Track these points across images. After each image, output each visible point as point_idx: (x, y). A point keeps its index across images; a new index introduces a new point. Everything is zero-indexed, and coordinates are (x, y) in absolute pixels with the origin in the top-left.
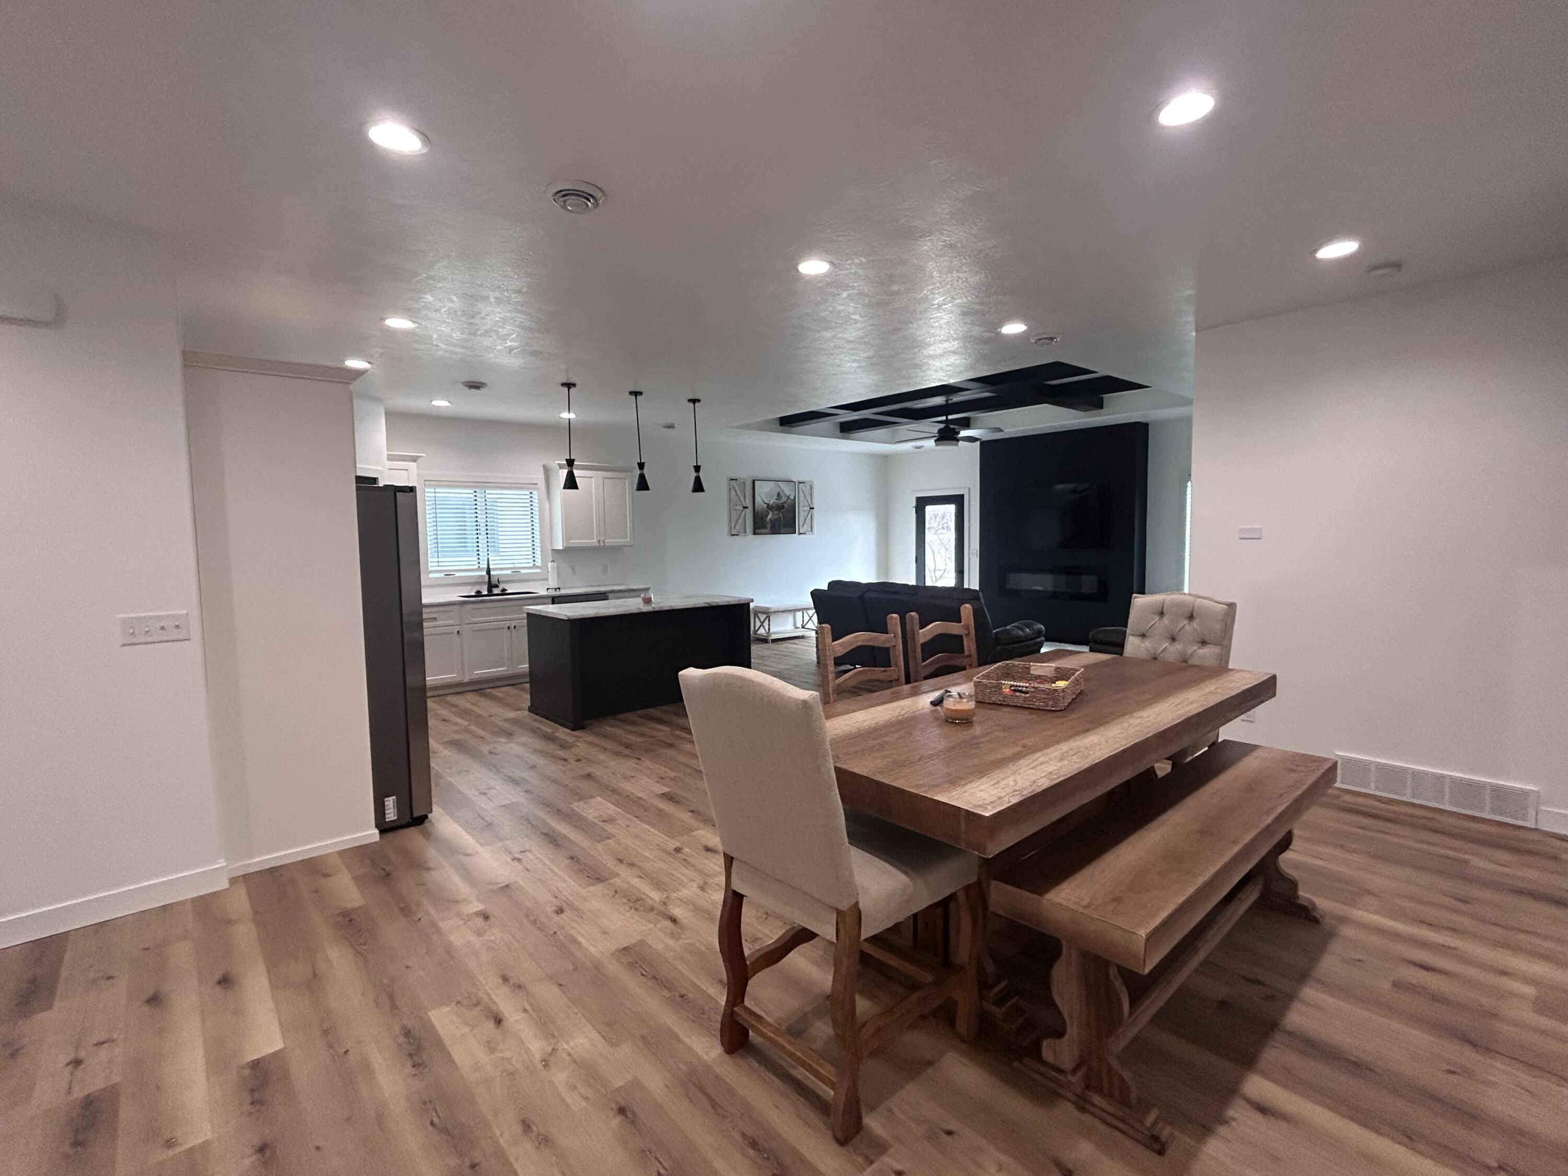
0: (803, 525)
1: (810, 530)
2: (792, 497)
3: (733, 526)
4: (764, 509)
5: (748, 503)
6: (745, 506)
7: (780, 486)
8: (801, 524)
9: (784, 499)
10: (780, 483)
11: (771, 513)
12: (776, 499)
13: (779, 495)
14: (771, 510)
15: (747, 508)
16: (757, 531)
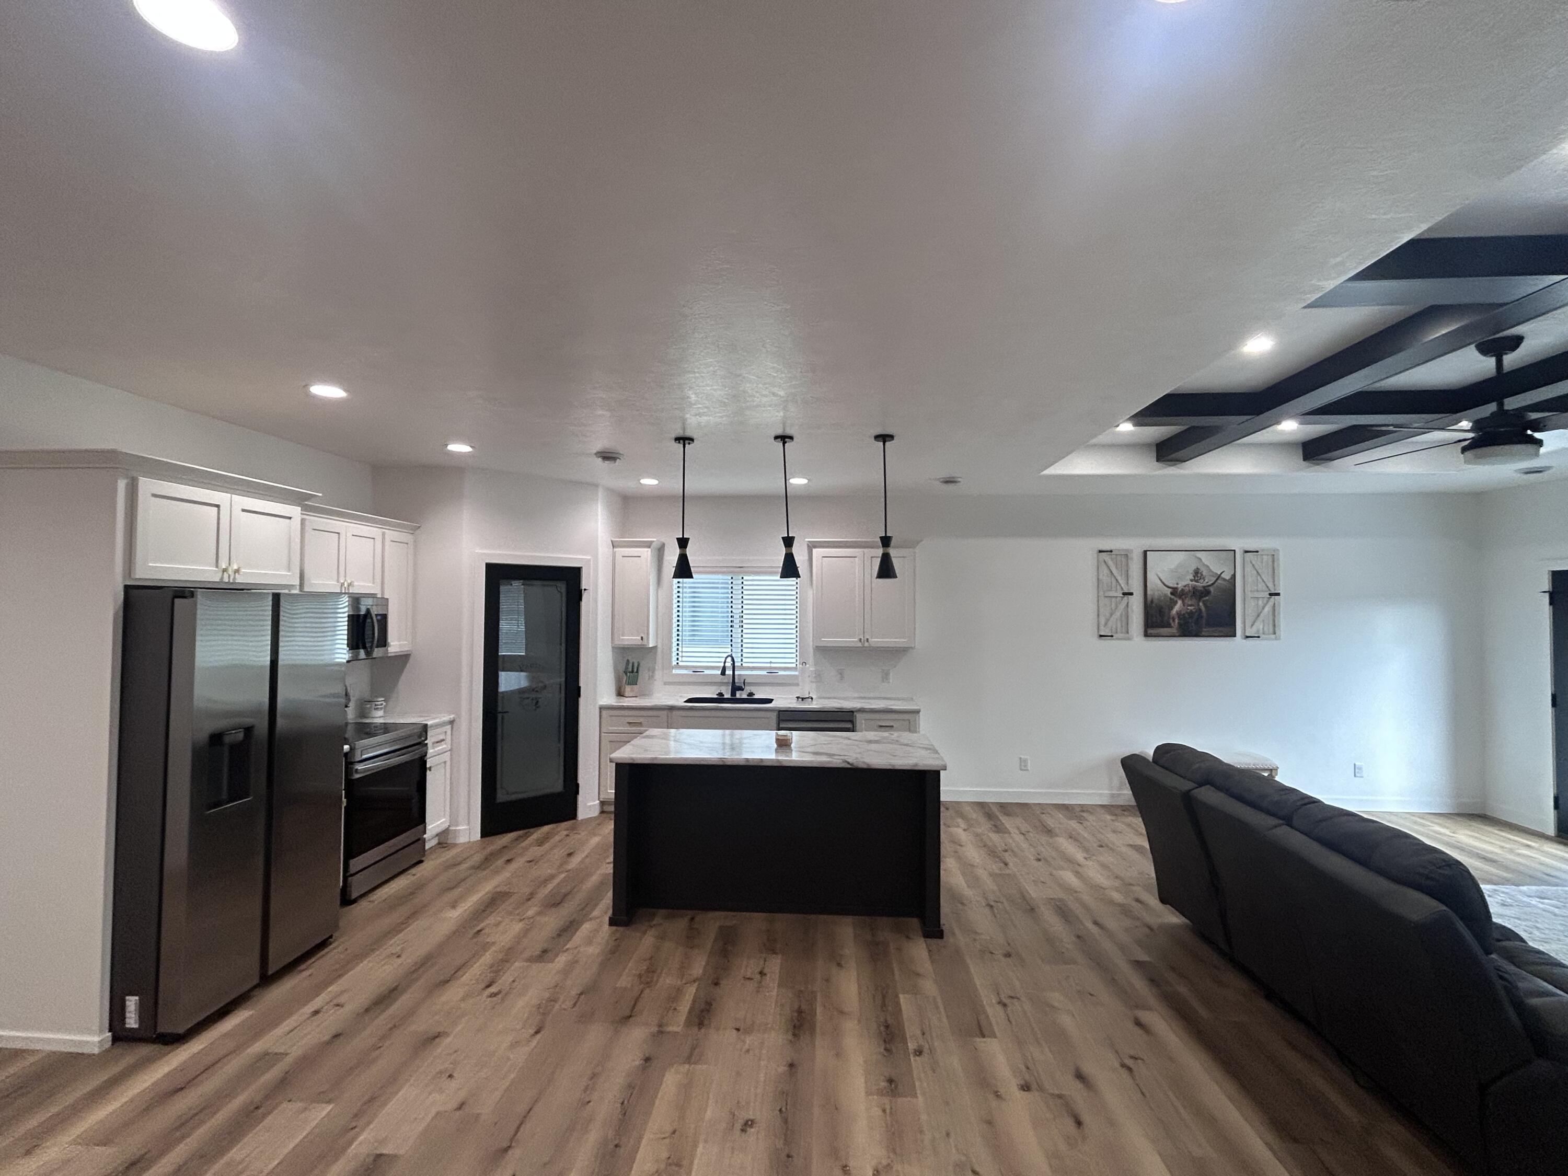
0: (1252, 625)
1: (1271, 630)
2: (1227, 576)
3: (1103, 621)
4: (1166, 595)
5: (1136, 586)
6: (1126, 591)
7: (1200, 559)
8: (1248, 623)
9: (1209, 580)
10: (1199, 554)
11: (1180, 602)
12: (1191, 580)
13: (1197, 572)
14: (1180, 597)
15: (1131, 594)
16: (1150, 631)
